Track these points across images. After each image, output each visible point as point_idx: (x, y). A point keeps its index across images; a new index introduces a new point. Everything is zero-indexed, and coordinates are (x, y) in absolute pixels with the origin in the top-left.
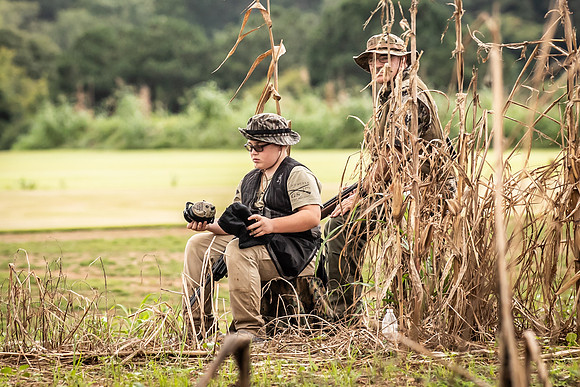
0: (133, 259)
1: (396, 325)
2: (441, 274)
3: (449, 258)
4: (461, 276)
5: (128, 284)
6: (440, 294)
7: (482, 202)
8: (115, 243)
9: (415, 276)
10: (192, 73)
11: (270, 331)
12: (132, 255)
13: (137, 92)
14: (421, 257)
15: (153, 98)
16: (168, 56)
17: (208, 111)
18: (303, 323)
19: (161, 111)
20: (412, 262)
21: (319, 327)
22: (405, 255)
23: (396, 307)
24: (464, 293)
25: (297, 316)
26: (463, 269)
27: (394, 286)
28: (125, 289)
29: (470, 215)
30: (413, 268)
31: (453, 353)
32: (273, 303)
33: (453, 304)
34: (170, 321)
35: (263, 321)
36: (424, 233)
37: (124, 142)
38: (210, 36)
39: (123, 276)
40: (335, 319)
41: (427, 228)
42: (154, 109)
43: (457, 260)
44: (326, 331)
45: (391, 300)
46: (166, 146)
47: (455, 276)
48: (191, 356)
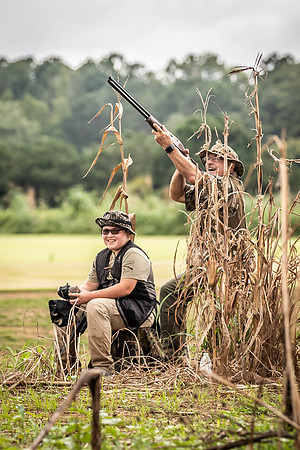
1: (210, 364)
2: (244, 327)
3: (250, 316)
4: (258, 329)
5: (16, 332)
6: (243, 342)
7: (275, 275)
9: (225, 329)
10: (66, 178)
11: (118, 368)
12: (19, 311)
13: (25, 191)
14: (229, 315)
15: (37, 197)
16: (49, 166)
17: (77, 206)
18: (142, 362)
19: (43, 204)
20: (223, 319)
21: (154, 365)
22: (218, 314)
23: (211, 351)
25: (138, 357)
26: (261, 324)
27: (209, 336)
28: (13, 336)
30: (224, 323)
33: (253, 349)
34: (44, 359)
35: (112, 360)
36: (232, 298)
37: (15, 229)
38: (80, 151)
40: (166, 360)
41: (234, 294)
42: (37, 205)
43: (256, 317)
44: (159, 368)
45: (207, 346)
48: (60, 386)
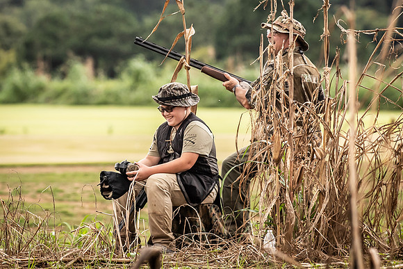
0: (77, 188)
1: (274, 242)
2: (309, 204)
3: (315, 192)
4: (324, 206)
5: (73, 207)
6: (308, 219)
7: (341, 150)
8: (64, 176)
9: (290, 205)
10: (126, 48)
11: (179, 245)
12: (77, 185)
13: (84, 61)
14: (294, 191)
15: (96, 67)
16: (108, 35)
17: (138, 77)
18: (204, 239)
19: (102, 75)
20: (287, 195)
21: (215, 242)
22: (283, 190)
23: (275, 228)
24: (327, 219)
25: (200, 234)
26: (326, 201)
27: (273, 213)
28: (70, 211)
29: (332, 160)
30: (288, 199)
31: (317, 264)
32: (182, 224)
33: (318, 227)
34: (103, 236)
35: (173, 238)
36: (297, 173)
37: (73, 100)
38: (140, 19)
39: (69, 201)
40: (228, 237)
41: (299, 169)
42: (96, 75)
43: (322, 193)
44: (221, 246)
45: (271, 223)
46: (104, 103)
47: (320, 206)
48: (118, 263)
